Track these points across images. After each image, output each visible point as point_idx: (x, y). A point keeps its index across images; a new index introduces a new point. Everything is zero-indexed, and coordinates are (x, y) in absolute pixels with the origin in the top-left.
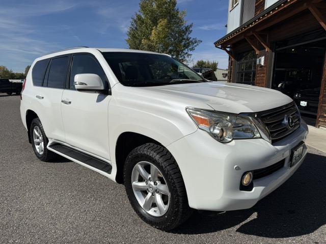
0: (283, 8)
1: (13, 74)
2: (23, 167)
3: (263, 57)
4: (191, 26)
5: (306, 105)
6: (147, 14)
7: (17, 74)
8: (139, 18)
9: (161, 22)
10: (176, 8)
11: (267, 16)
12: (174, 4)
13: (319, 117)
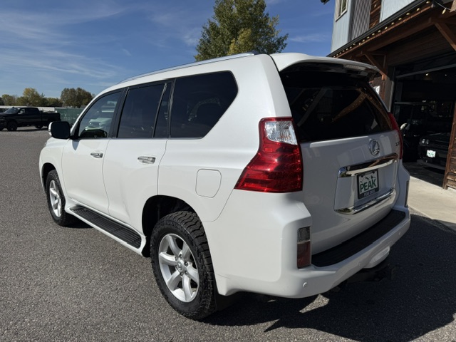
0: (401, 23)
1: (45, 99)
2: (49, 231)
3: (379, 87)
4: (285, 38)
5: (434, 156)
6: (224, 21)
7: (50, 99)
8: (213, 27)
9: (242, 32)
10: (265, 12)
11: (380, 33)
12: (263, 7)
13: (448, 174)
